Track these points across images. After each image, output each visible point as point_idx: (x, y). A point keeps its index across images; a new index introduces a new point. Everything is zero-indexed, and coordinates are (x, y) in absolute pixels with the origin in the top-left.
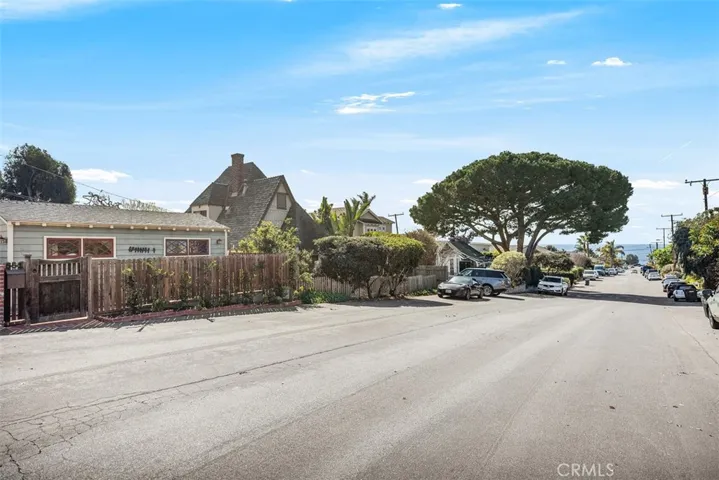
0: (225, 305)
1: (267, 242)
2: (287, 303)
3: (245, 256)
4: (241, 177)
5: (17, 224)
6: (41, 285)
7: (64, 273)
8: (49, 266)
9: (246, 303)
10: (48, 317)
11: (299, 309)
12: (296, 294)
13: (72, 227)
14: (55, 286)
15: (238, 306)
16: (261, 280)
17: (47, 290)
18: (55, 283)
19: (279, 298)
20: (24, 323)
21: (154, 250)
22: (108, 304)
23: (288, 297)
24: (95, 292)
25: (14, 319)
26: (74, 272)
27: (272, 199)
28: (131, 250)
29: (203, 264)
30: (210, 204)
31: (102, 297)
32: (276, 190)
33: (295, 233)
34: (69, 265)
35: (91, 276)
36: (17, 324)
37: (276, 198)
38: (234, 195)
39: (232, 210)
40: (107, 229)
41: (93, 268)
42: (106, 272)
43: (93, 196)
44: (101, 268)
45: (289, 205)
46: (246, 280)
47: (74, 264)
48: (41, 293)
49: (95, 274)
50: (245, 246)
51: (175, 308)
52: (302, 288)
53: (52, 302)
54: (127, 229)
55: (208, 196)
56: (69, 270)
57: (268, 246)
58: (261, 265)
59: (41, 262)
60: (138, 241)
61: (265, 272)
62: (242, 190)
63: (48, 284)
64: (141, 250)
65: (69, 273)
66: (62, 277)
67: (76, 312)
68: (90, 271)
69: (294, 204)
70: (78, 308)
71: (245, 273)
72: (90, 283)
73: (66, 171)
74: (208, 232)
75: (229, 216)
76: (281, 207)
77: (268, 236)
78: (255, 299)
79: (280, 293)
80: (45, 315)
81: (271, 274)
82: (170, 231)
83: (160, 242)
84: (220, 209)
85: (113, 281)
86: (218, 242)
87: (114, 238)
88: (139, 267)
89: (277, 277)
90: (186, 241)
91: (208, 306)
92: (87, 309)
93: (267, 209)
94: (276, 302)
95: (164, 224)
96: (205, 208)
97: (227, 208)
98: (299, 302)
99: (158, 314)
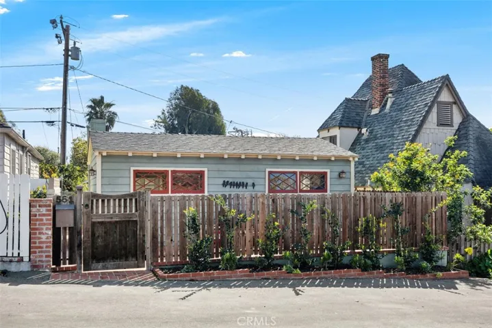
0: (330, 268)
1: (413, 173)
2: (440, 274)
3: (368, 195)
4: (384, 87)
5: (105, 154)
6: (93, 224)
7: (120, 211)
8: (103, 201)
9: (365, 268)
10: (101, 264)
11: (462, 286)
12: (458, 261)
13: (159, 157)
14: (109, 226)
15: (352, 272)
16: (395, 233)
17: (100, 231)
18: (110, 222)
19: (425, 264)
20: (74, 269)
21: (254, 185)
22: (170, 254)
23: (444, 262)
24: (154, 237)
25: (65, 264)
26: (131, 211)
27: (428, 112)
28: (225, 184)
29: (299, 204)
30: (340, 126)
31: (162, 243)
32: (436, 97)
33: (462, 161)
34: (125, 200)
35: (149, 216)
36: (67, 270)
37: (435, 110)
38: (375, 111)
39: (371, 133)
40: (198, 159)
41: (153, 205)
42: (168, 211)
43: (238, 131)
44: (162, 206)
45: (457, 119)
46: (367, 230)
47: (131, 200)
48: (93, 234)
49: (155, 213)
50: (380, 181)
51: (254, 266)
52: (470, 251)
53: (106, 246)
54: (220, 159)
55: (339, 116)
56: (125, 207)
57: (414, 179)
58: (396, 209)
59: (95, 196)
60: (234, 174)
61: (402, 221)
62: (385, 104)
63: (102, 223)
64: (238, 185)
65: (125, 211)
66: (117, 215)
67: (132, 261)
68: (149, 208)
69: (467, 117)
70: (135, 256)
71: (367, 222)
72: (149, 225)
73: (215, 108)
74: (327, 161)
75: (367, 141)
76: (443, 123)
77: (415, 165)
78: (383, 262)
79: (429, 256)
80: (98, 261)
81: (413, 224)
82: (274, 160)
83: (261, 175)
84: (355, 132)
85: (176, 223)
86: (341, 175)
87: (206, 170)
88: (210, 205)
89: (424, 229)
90: (295, 173)
91: (305, 267)
92: (144, 258)
93: (421, 126)
94: (419, 271)
95: (267, 152)
96: (335, 132)
97: (364, 130)
98: (465, 273)
99: (227, 273)
